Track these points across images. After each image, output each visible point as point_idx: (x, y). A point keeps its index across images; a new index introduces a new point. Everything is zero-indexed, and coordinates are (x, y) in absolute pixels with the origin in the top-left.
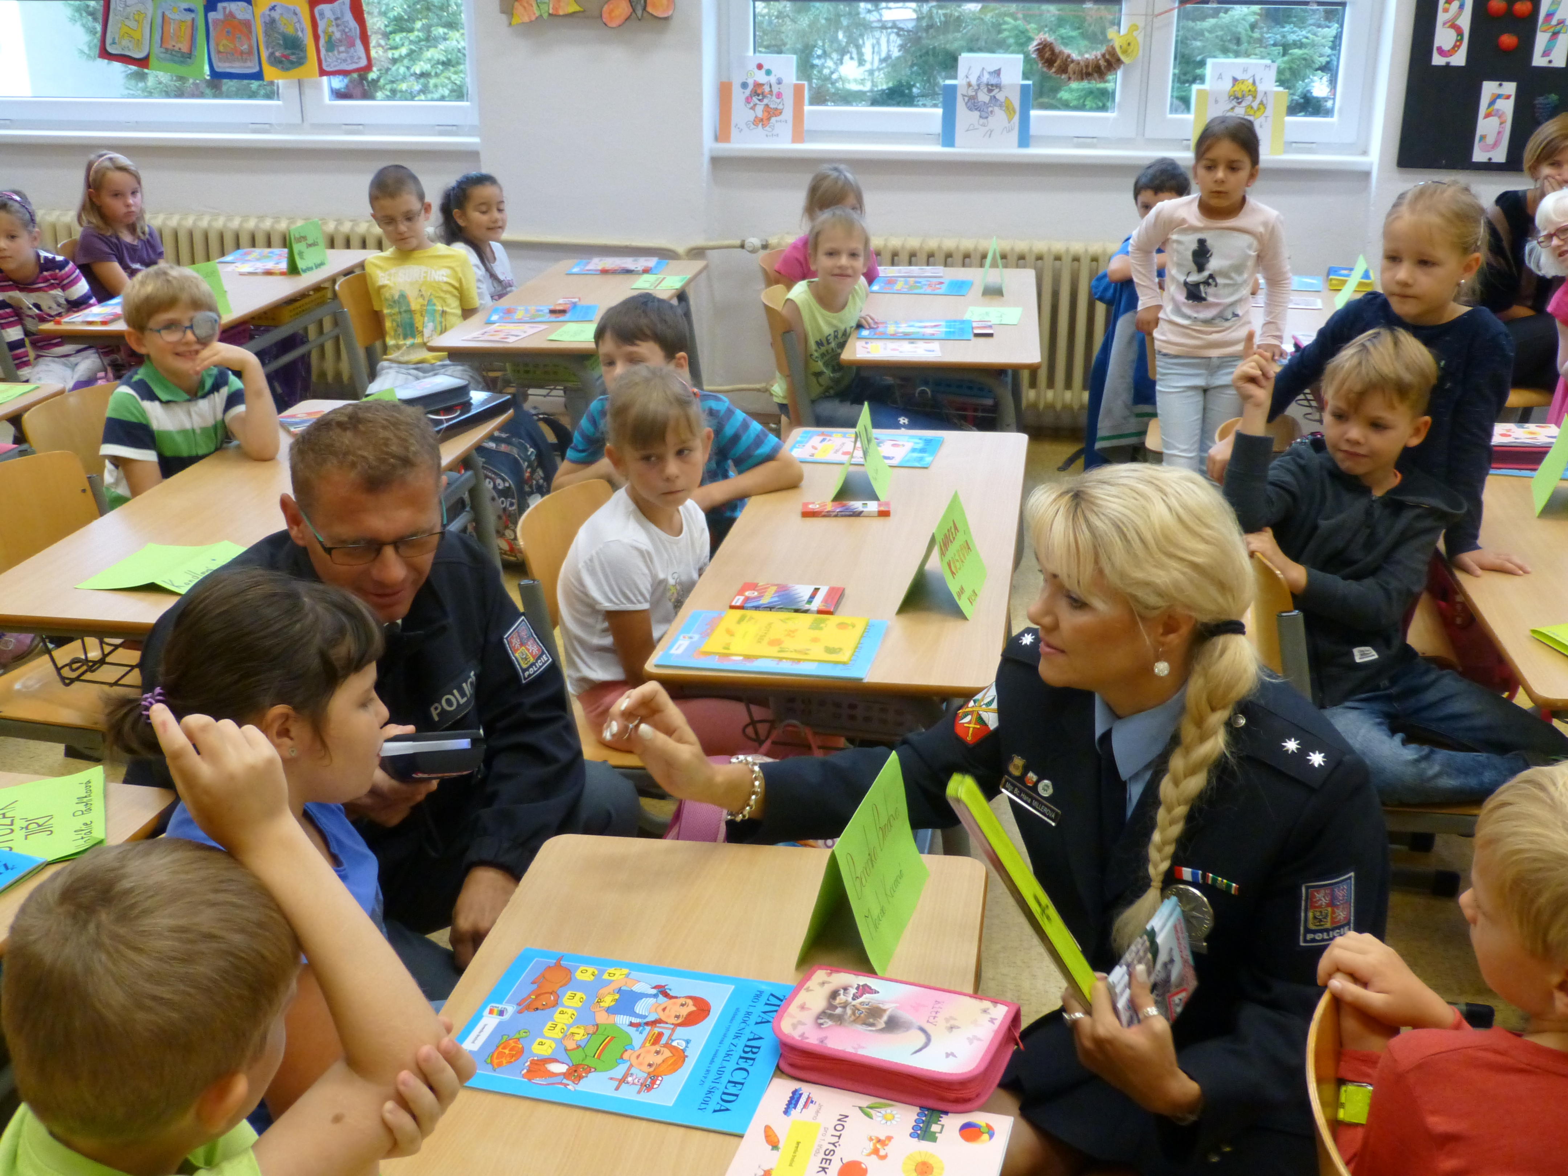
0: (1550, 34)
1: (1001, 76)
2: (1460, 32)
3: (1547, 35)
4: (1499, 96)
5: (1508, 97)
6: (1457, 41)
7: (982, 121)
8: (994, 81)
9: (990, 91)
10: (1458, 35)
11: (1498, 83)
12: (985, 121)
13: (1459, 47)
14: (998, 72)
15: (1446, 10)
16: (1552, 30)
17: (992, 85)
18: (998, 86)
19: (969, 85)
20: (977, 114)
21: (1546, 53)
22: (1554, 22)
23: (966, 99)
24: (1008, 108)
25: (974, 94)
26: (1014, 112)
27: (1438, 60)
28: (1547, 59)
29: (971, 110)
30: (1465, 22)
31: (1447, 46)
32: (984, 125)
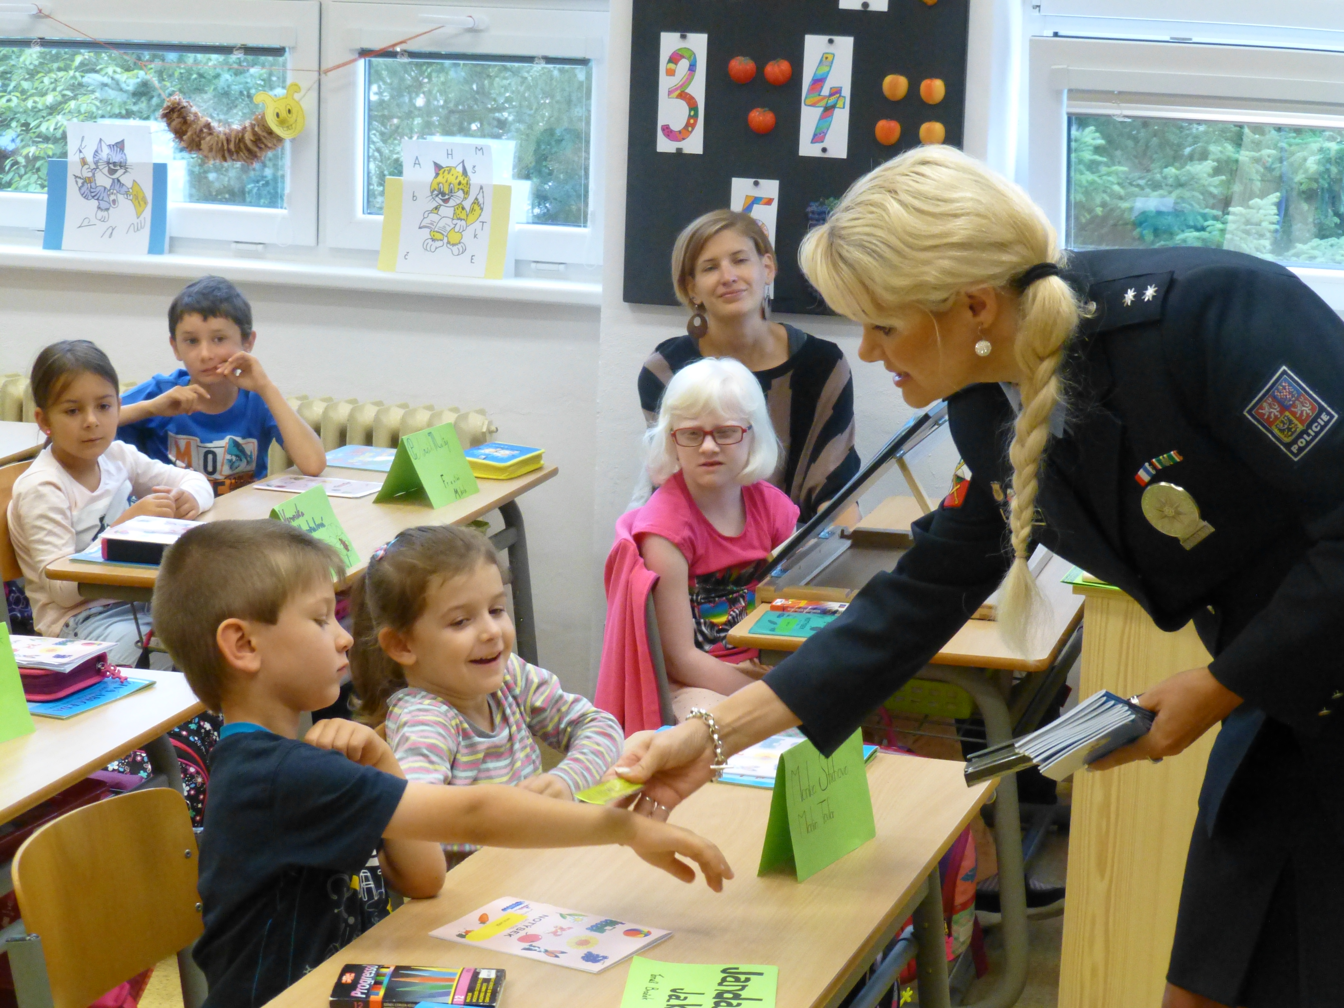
0: (822, 109)
1: (126, 150)
2: (693, 105)
3: (818, 111)
4: (756, 200)
5: (769, 202)
6: (690, 117)
7: (100, 214)
8: (116, 158)
9: (112, 172)
10: (690, 110)
11: (752, 180)
12: (105, 213)
13: (693, 126)
14: (120, 146)
15: (671, 73)
16: (823, 103)
17: (115, 164)
18: (123, 165)
19: (84, 162)
20: (94, 203)
21: (818, 137)
22: (826, 91)
23: (80, 181)
24: (136, 197)
25: (90, 175)
26: (146, 203)
27: (664, 145)
28: (819, 146)
29: (86, 197)
30: (698, 89)
31: (677, 125)
32: (103, 220)
